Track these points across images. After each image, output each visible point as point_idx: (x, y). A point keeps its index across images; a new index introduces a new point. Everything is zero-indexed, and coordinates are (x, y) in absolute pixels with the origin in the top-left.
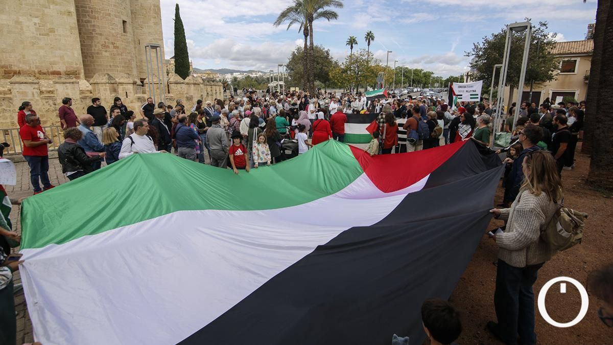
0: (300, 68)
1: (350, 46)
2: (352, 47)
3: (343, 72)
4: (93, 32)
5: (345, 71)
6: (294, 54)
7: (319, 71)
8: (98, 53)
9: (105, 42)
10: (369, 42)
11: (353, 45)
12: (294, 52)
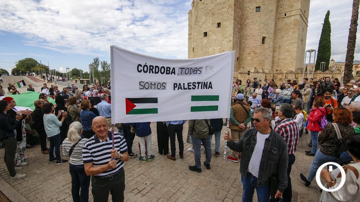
4: (245, 47)
8: (245, 58)
9: (250, 52)
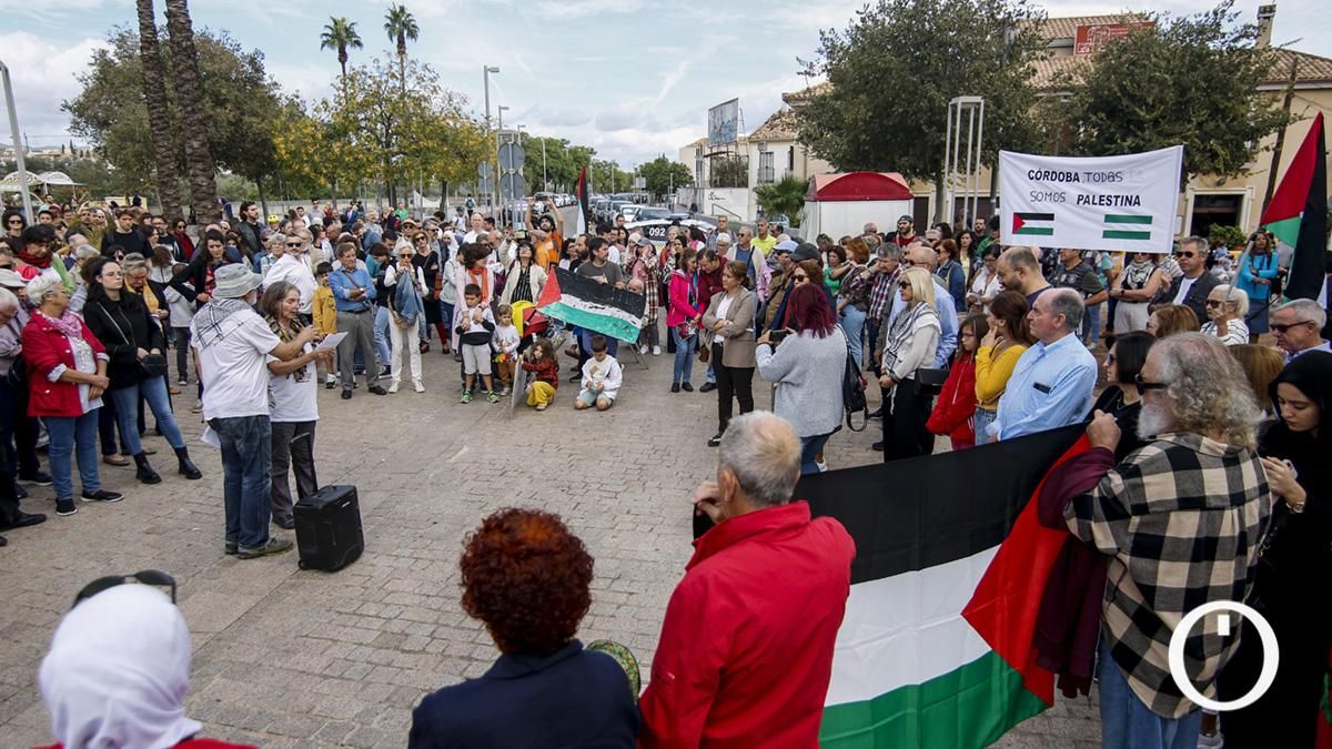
0: (138, 114)
1: (336, 53)
2: (343, 57)
3: (329, 137)
5: (336, 133)
6: (103, 62)
7: (225, 133)
10: (401, 43)
11: (348, 49)
12: (103, 53)
